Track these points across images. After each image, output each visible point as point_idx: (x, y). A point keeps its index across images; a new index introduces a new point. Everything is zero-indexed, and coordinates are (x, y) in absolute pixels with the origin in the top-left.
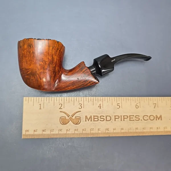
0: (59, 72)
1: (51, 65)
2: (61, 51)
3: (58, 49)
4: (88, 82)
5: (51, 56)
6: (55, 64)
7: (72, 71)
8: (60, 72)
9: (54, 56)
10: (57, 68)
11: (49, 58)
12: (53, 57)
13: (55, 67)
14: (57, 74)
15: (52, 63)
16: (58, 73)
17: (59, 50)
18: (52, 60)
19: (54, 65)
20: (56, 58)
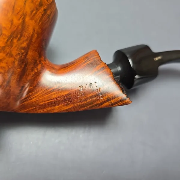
0: (35, 63)
1: (15, 41)
2: (49, 12)
3: (41, 5)
4: (106, 97)
5: (19, 16)
6: (26, 40)
7: (65, 68)
8: (38, 65)
9: (27, 19)
10: (30, 53)
11: (12, 21)
12: (24, 21)
13: (26, 49)
14: (29, 67)
15: (21, 36)
16: (32, 66)
17: (42, 9)
18: (20, 27)
19: (23, 42)
20: (31, 26)
